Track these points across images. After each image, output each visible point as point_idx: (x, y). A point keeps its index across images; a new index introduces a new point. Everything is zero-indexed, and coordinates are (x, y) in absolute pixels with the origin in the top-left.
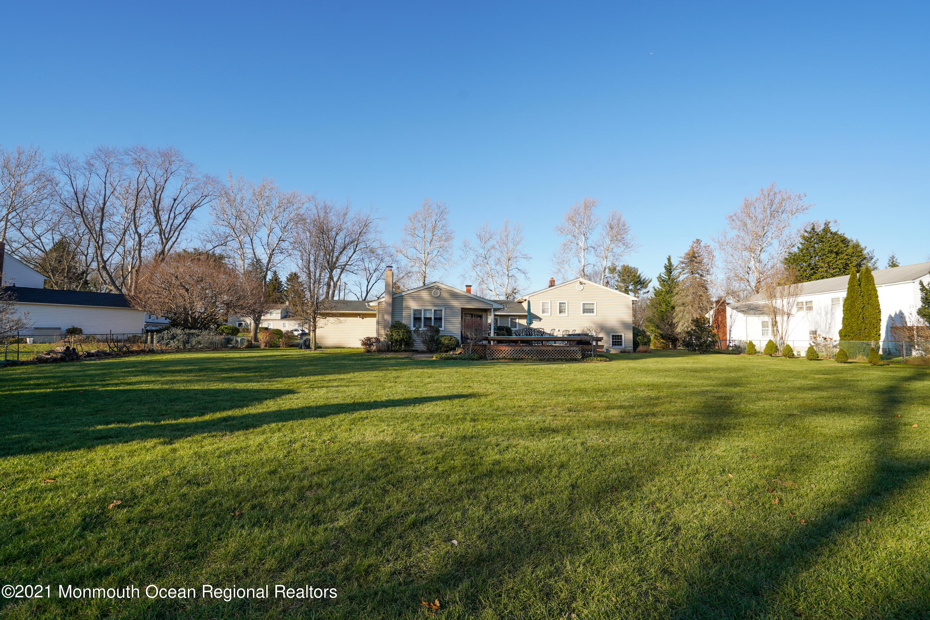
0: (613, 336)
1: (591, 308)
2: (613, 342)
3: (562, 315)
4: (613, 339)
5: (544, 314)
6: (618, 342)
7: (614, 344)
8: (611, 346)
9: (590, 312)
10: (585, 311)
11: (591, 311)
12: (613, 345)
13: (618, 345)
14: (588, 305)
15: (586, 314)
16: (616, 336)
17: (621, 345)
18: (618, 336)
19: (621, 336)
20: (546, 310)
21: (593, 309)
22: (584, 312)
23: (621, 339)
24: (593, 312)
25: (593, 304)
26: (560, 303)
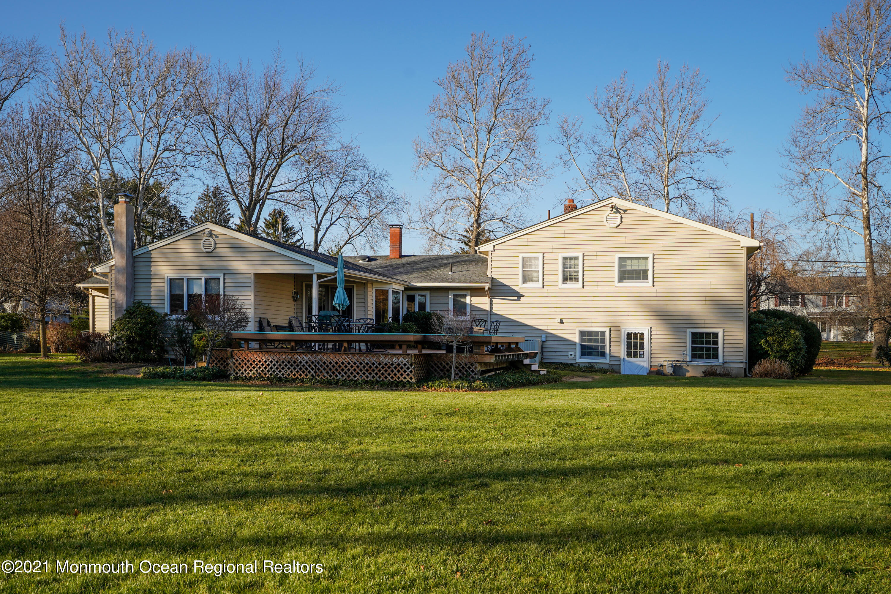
0: (694, 335)
1: (643, 268)
2: (693, 349)
3: (570, 285)
4: (693, 342)
5: (529, 285)
6: (708, 349)
7: (696, 354)
8: (688, 358)
9: (638, 278)
10: (624, 276)
11: (642, 275)
12: (694, 356)
13: (708, 357)
14: (635, 262)
15: (627, 283)
16: (701, 335)
17: (716, 357)
18: (708, 334)
19: (716, 335)
20: (535, 275)
21: (646, 272)
22: (622, 278)
23: (716, 343)
24: (646, 278)
25: (647, 258)
26: (565, 259)
